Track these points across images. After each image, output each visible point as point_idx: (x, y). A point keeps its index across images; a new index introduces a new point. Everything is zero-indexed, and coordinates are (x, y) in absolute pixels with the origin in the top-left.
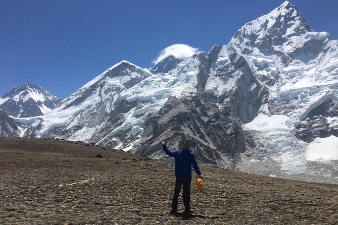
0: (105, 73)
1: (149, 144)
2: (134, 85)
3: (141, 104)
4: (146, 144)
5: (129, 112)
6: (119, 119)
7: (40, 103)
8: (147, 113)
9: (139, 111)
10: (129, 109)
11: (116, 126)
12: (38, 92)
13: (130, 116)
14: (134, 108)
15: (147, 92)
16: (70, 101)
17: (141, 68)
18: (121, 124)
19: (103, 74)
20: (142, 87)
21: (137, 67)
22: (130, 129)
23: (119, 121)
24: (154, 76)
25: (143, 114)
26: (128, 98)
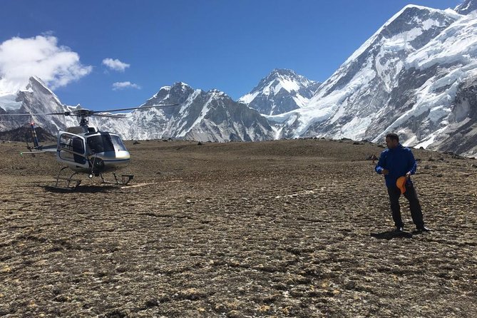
0: (379, 32)
1: (463, 133)
2: (429, 41)
3: (444, 70)
4: (459, 134)
5: (423, 86)
6: (407, 99)
7: (293, 93)
8: (456, 83)
9: (441, 82)
10: (424, 80)
11: (403, 111)
12: (290, 79)
13: (425, 91)
14: (432, 79)
15: (452, 48)
16: (332, 84)
17: (438, 10)
18: (411, 106)
19: (376, 34)
20: (443, 41)
21: (432, 10)
22: (427, 113)
23: (408, 103)
24: (465, 17)
25: (448, 86)
26: (420, 65)
